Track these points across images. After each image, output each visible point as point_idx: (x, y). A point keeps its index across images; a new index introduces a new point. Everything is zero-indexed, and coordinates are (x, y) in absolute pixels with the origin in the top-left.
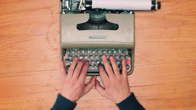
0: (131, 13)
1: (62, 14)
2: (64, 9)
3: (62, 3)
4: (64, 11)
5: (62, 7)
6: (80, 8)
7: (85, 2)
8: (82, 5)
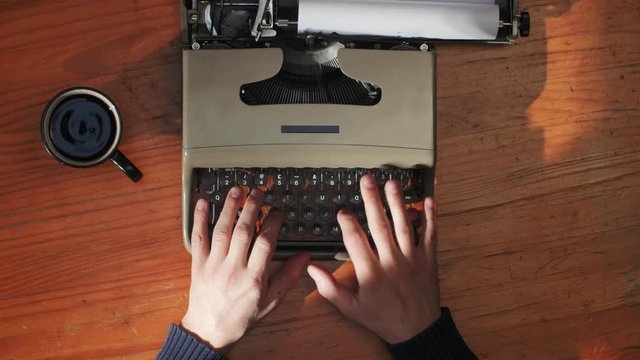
0: (424, 47)
1: (191, 48)
2: (197, 31)
3: (190, 12)
4: (197, 41)
5: (190, 25)
6: (259, 29)
7: (274, 10)
8: (264, 22)
